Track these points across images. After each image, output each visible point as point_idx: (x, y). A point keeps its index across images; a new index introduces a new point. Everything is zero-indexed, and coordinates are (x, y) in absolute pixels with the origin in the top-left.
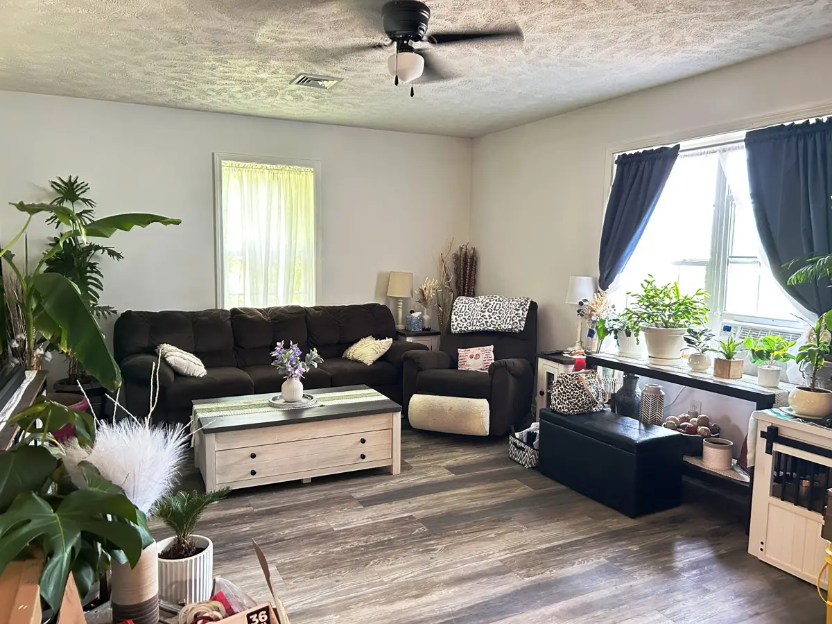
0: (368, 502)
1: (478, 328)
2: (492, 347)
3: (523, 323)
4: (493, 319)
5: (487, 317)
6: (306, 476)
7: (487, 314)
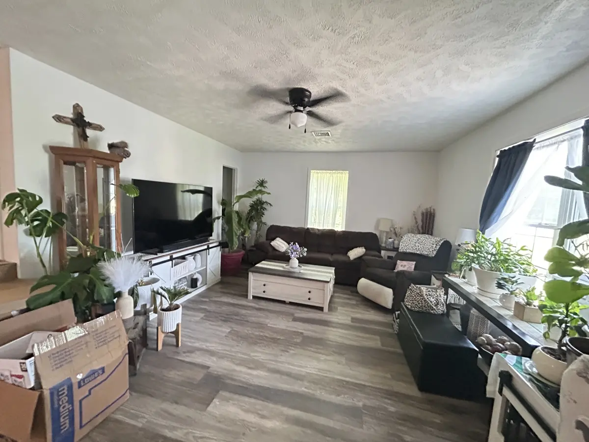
0: (296, 319)
1: (411, 251)
2: (414, 263)
3: (435, 253)
4: (419, 248)
5: (417, 246)
6: (288, 300)
7: (417, 244)
